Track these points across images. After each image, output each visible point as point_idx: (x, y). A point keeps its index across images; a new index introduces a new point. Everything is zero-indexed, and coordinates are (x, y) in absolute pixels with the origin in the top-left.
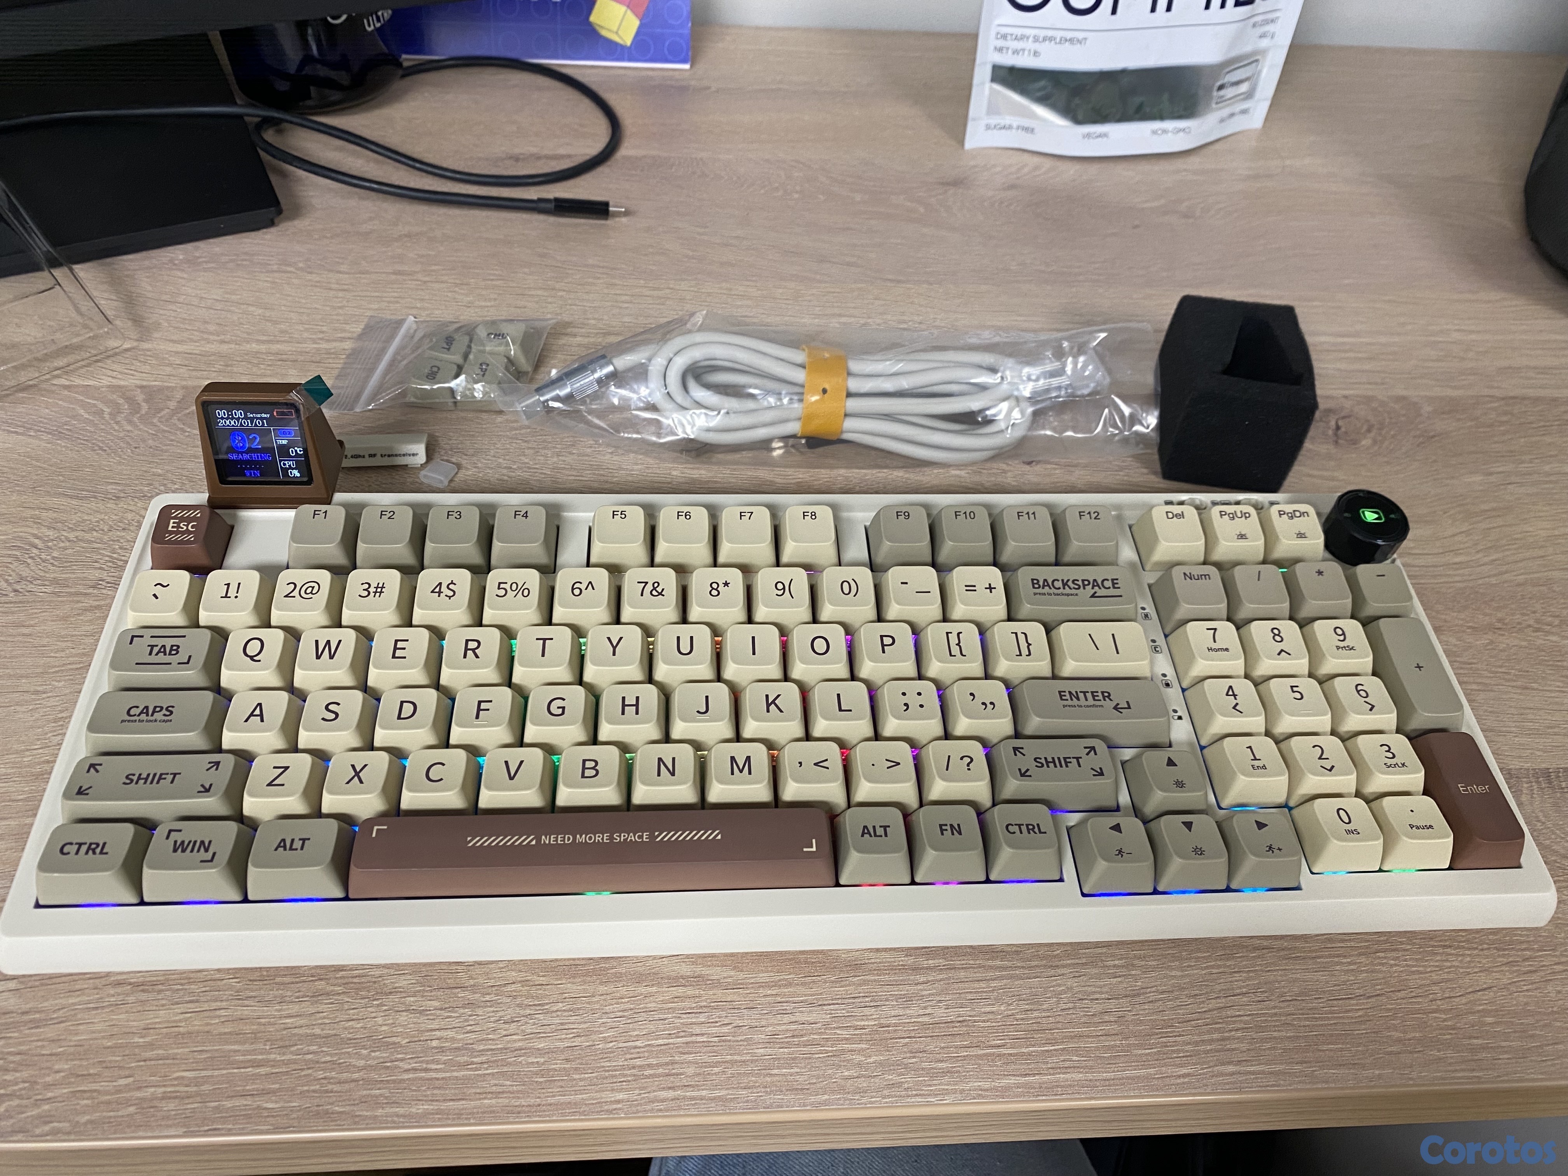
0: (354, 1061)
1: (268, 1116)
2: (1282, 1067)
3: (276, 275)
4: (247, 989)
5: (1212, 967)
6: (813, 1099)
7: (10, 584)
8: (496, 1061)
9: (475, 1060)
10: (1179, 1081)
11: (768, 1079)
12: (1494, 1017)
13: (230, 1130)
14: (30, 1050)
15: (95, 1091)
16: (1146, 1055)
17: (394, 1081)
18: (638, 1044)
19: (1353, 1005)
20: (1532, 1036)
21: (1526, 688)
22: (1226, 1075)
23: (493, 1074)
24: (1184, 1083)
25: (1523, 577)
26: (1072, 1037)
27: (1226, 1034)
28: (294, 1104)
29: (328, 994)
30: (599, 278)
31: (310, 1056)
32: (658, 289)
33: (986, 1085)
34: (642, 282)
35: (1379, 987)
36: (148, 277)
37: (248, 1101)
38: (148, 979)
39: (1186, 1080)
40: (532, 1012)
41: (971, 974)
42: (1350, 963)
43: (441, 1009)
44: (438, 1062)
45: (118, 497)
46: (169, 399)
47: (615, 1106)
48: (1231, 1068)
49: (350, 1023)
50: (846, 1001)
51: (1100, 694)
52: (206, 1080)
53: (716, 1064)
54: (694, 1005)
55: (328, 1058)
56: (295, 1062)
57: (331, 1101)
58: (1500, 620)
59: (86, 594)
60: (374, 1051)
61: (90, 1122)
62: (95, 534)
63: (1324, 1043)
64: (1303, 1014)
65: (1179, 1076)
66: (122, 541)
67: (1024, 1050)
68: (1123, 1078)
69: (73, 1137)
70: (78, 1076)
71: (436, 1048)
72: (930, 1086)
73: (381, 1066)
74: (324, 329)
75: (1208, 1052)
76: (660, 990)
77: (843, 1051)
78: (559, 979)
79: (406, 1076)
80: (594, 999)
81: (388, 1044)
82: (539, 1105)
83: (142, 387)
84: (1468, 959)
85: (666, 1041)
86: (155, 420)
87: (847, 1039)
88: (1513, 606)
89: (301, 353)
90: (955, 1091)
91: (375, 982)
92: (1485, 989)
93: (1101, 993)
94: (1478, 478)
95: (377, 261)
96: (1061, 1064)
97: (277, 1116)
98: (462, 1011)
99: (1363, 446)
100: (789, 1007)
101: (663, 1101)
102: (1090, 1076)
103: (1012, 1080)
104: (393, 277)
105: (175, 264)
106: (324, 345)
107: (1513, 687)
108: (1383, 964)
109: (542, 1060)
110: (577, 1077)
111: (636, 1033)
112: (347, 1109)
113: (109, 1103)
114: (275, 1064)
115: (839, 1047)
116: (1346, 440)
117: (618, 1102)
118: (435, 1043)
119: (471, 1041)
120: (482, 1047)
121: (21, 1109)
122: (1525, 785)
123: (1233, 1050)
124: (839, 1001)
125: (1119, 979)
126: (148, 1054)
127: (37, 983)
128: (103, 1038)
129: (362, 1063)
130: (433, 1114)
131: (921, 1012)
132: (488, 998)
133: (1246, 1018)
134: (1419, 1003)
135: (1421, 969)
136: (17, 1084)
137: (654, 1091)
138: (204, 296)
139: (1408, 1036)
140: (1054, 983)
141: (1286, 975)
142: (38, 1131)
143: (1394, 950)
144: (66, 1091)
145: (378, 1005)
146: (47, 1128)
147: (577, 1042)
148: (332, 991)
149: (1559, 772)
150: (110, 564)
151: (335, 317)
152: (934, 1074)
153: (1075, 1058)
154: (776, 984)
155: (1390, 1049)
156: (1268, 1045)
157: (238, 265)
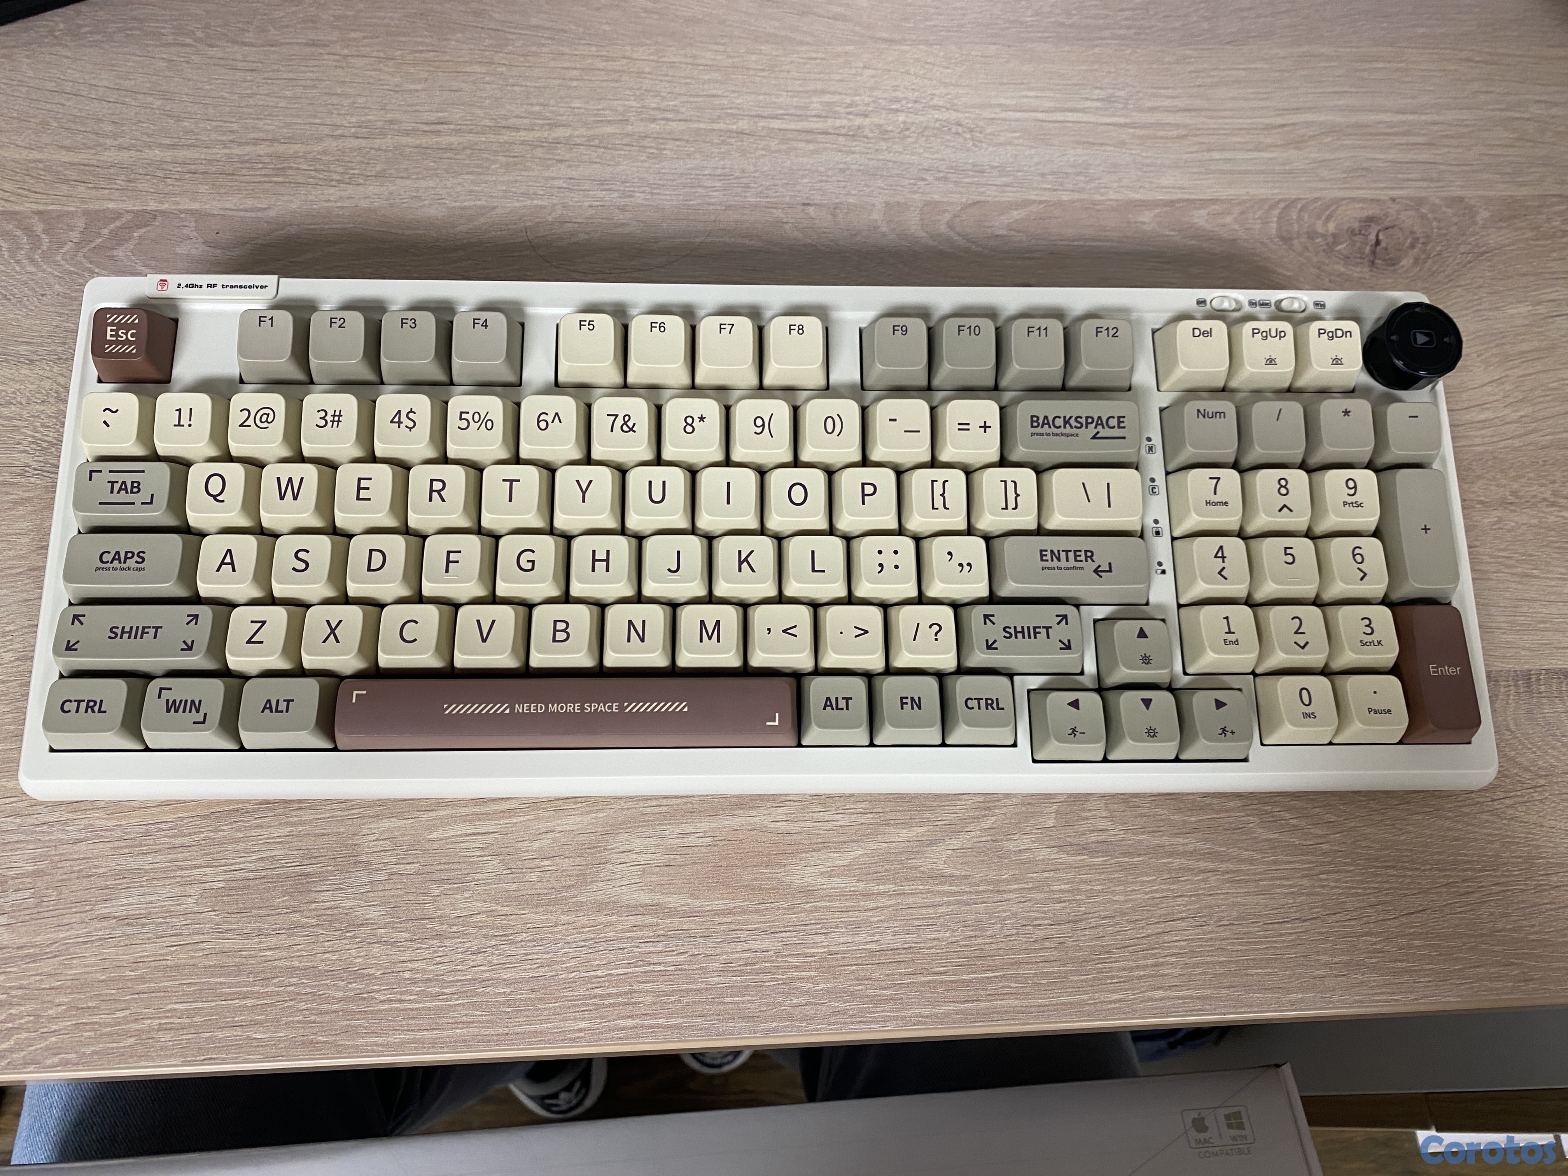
0: (332, 993)
1: (258, 1046)
2: (1208, 992)
3: (173, 49)
4: (227, 922)
5: (1156, 891)
6: (763, 1026)
8: (464, 991)
9: (446, 991)
10: (1110, 1006)
11: (722, 1007)
12: (1422, 939)
13: (224, 1059)
14: (30, 984)
15: (96, 1023)
16: (1082, 981)
17: (372, 1012)
18: (599, 973)
19: (1288, 929)
20: (1456, 959)
21: (1527, 576)
22: (1156, 1000)
23: (463, 1004)
24: (1114, 1009)
25: (1549, 437)
26: (1012, 964)
27: (1161, 960)
28: (281, 1034)
29: (303, 926)
30: (544, 45)
31: (292, 988)
32: (613, 59)
33: (926, 1011)
34: (594, 49)
35: (1317, 910)
36: (28, 57)
37: (238, 1032)
38: (131, 913)
39: (1117, 1005)
40: (498, 943)
41: (918, 900)
42: (1290, 886)
43: (411, 941)
44: (411, 993)
45: (31, 361)
46: (71, 228)
47: (578, 1035)
48: (1161, 993)
49: (326, 956)
50: (797, 928)
51: (1083, 553)
52: (197, 1011)
53: (672, 993)
54: (652, 934)
55: (308, 990)
56: (278, 994)
57: (314, 1031)
58: (1514, 493)
59: (14, 483)
60: (351, 983)
61: (95, 1053)
62: (13, 408)
63: (1253, 968)
64: (1237, 939)
65: (1111, 1002)
66: (42, 416)
67: (965, 977)
68: (1057, 1004)
69: (81, 1067)
70: (78, 1009)
71: (409, 979)
72: (874, 1013)
73: (357, 998)
74: (235, 126)
75: (1140, 978)
76: (619, 918)
77: (792, 979)
78: (524, 909)
79: (382, 1007)
80: (556, 929)
81: (363, 976)
82: (507, 1034)
83: (40, 213)
84: (1409, 880)
85: (626, 970)
86: (59, 258)
87: (797, 967)
88: (1531, 475)
89: (210, 161)
90: (896, 1018)
91: (347, 914)
92: (1419, 912)
93: (1044, 919)
94: (1524, 309)
95: (287, 27)
96: (1000, 991)
97: (266, 1046)
98: (431, 942)
99: (1403, 267)
100: (743, 935)
101: (623, 1029)
102: (1026, 1002)
103: (951, 1007)
104: (308, 50)
105: (56, 37)
106: (237, 150)
107: (1513, 574)
108: (1323, 887)
109: (509, 990)
110: (543, 1006)
111: (597, 963)
112: (330, 1039)
113: (110, 1035)
114: (259, 995)
115: (789, 975)
116: (1385, 260)
117: (580, 1030)
118: (407, 975)
119: (441, 973)
120: (451, 978)
121: (30, 1042)
122: (1502, 690)
123: (1166, 975)
124: (791, 929)
125: (1063, 905)
126: (141, 987)
127: (27, 918)
128: (96, 971)
129: (340, 994)
130: (409, 1043)
131: (869, 939)
132: (455, 929)
133: (1182, 943)
134: (1351, 926)
135: (1359, 891)
136: (22, 1018)
137: (614, 1020)
138: (93, 82)
139: (1336, 960)
140: (1000, 908)
141: (1227, 899)
142: (49, 1062)
143: (1337, 872)
144: (69, 1023)
145: (351, 937)
146: (56, 1059)
147: (541, 972)
148: (307, 923)
149: (1541, 674)
150: (34, 446)
151: (245, 110)
152: (877, 1001)
153: (1013, 985)
154: (730, 912)
155: (1317, 973)
156: (1199, 971)
157: (128, 35)
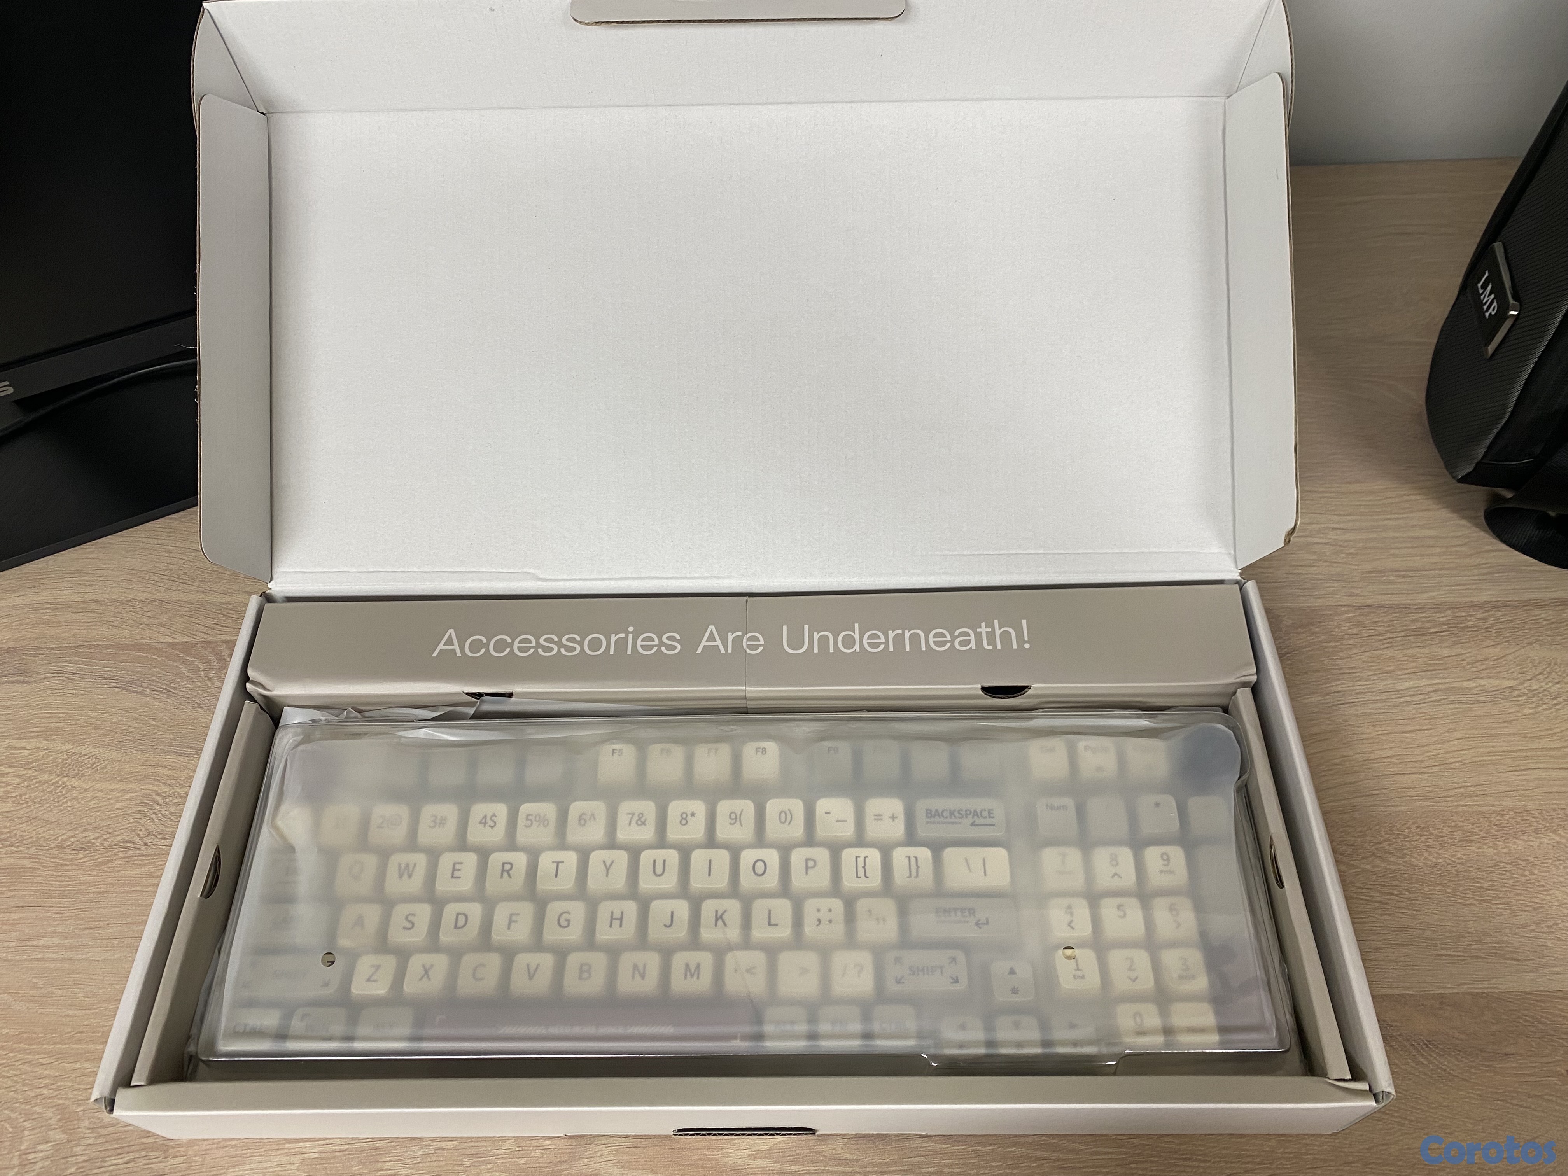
7: (141, 839)
